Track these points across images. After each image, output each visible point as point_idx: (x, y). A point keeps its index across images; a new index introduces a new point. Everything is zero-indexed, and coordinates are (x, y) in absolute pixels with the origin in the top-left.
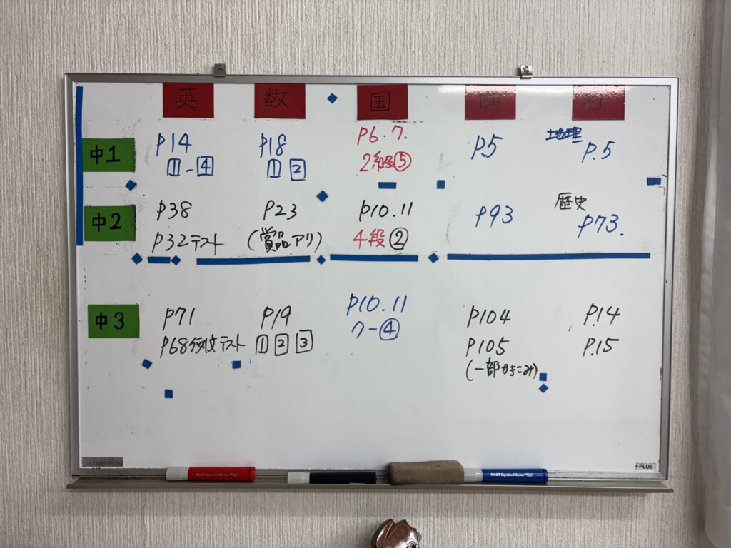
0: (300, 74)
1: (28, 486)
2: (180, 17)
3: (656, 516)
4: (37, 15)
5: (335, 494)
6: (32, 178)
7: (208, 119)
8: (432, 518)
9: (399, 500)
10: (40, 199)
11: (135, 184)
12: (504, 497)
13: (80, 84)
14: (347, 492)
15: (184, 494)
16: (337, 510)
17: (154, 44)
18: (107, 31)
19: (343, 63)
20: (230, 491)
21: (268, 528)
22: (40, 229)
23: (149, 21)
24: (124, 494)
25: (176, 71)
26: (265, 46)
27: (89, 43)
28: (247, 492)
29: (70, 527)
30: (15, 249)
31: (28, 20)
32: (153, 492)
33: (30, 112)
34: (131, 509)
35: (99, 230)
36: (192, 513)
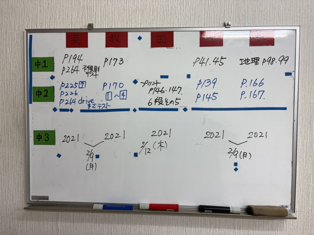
0: (126, 28)
1: (9, 207)
2: (73, 4)
3: (289, 229)
4: (13, 4)
5: (141, 215)
6: (11, 75)
7: (85, 48)
8: (184, 227)
9: (169, 219)
10: (15, 84)
11: (54, 77)
12: (218, 219)
13: (31, 34)
14: (146, 214)
15: (75, 213)
16: (142, 222)
17: (62, 16)
18: (43, 10)
19: (145, 23)
20: (95, 212)
21: (111, 229)
22: (14, 97)
23: (61, 6)
24: (49, 212)
25: (72, 27)
26: (110, 15)
27: (35, 16)
28: (102, 213)
29: (26, 226)
30: (4, 106)
31: (10, 7)
32: (62, 212)
33: (10, 46)
34: (52, 219)
35: (39, 97)
36: (78, 222)
